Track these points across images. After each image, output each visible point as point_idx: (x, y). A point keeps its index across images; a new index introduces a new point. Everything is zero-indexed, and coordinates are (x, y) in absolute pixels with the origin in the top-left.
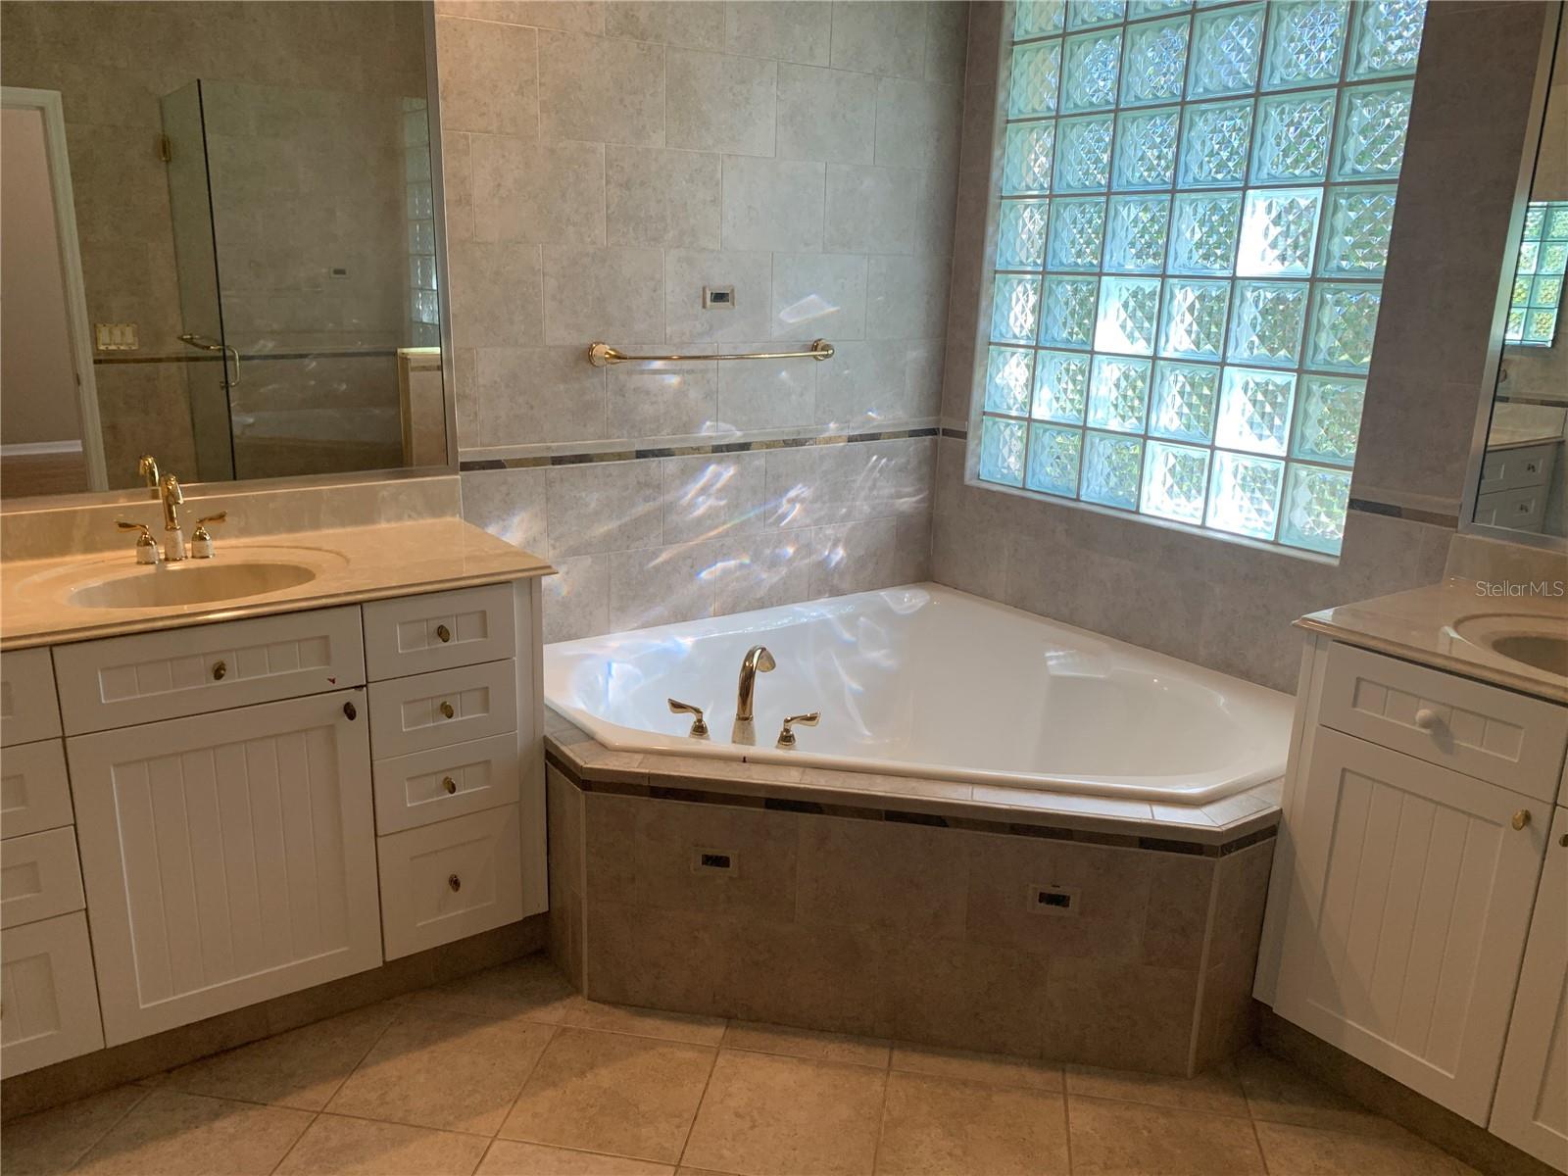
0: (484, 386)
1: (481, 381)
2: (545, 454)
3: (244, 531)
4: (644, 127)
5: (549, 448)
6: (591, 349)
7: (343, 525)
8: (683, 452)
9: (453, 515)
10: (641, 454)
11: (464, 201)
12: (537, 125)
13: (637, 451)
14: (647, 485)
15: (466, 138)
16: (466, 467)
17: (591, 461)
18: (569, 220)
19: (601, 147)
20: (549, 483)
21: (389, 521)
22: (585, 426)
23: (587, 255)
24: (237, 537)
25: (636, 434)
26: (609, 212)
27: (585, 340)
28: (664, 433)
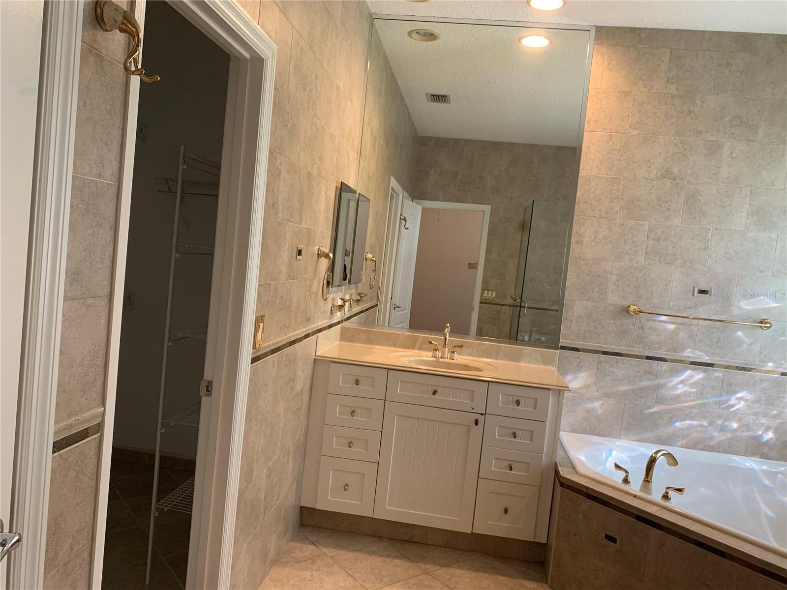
0: (576, 316)
1: (575, 314)
2: (599, 349)
3: (470, 355)
4: (670, 216)
5: (602, 347)
6: (629, 307)
7: (507, 360)
8: (672, 361)
9: (553, 366)
10: (648, 358)
11: (580, 242)
12: (617, 214)
13: (647, 356)
14: (650, 373)
15: (584, 219)
16: (563, 348)
17: (622, 356)
18: (626, 252)
19: (647, 224)
20: (600, 362)
21: (525, 363)
22: (621, 340)
23: (634, 267)
24: (468, 356)
25: (648, 348)
26: (647, 250)
27: (627, 303)
28: (663, 350)
